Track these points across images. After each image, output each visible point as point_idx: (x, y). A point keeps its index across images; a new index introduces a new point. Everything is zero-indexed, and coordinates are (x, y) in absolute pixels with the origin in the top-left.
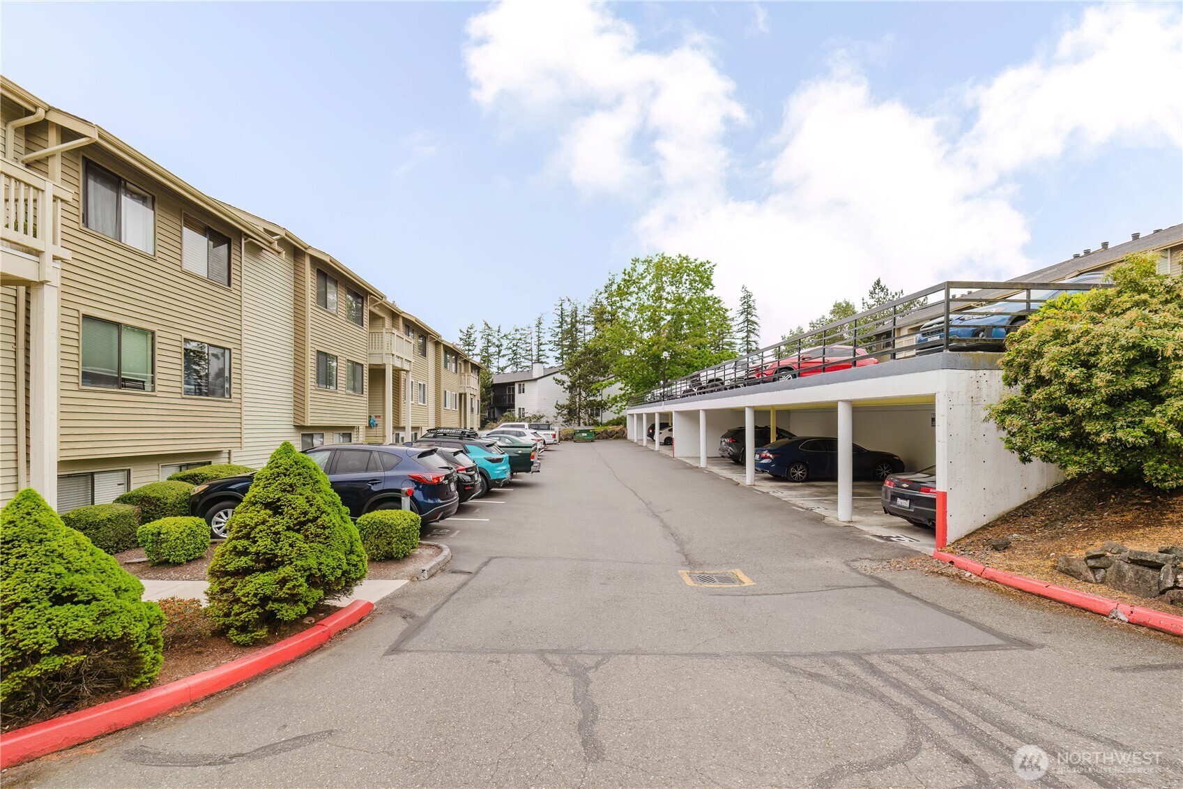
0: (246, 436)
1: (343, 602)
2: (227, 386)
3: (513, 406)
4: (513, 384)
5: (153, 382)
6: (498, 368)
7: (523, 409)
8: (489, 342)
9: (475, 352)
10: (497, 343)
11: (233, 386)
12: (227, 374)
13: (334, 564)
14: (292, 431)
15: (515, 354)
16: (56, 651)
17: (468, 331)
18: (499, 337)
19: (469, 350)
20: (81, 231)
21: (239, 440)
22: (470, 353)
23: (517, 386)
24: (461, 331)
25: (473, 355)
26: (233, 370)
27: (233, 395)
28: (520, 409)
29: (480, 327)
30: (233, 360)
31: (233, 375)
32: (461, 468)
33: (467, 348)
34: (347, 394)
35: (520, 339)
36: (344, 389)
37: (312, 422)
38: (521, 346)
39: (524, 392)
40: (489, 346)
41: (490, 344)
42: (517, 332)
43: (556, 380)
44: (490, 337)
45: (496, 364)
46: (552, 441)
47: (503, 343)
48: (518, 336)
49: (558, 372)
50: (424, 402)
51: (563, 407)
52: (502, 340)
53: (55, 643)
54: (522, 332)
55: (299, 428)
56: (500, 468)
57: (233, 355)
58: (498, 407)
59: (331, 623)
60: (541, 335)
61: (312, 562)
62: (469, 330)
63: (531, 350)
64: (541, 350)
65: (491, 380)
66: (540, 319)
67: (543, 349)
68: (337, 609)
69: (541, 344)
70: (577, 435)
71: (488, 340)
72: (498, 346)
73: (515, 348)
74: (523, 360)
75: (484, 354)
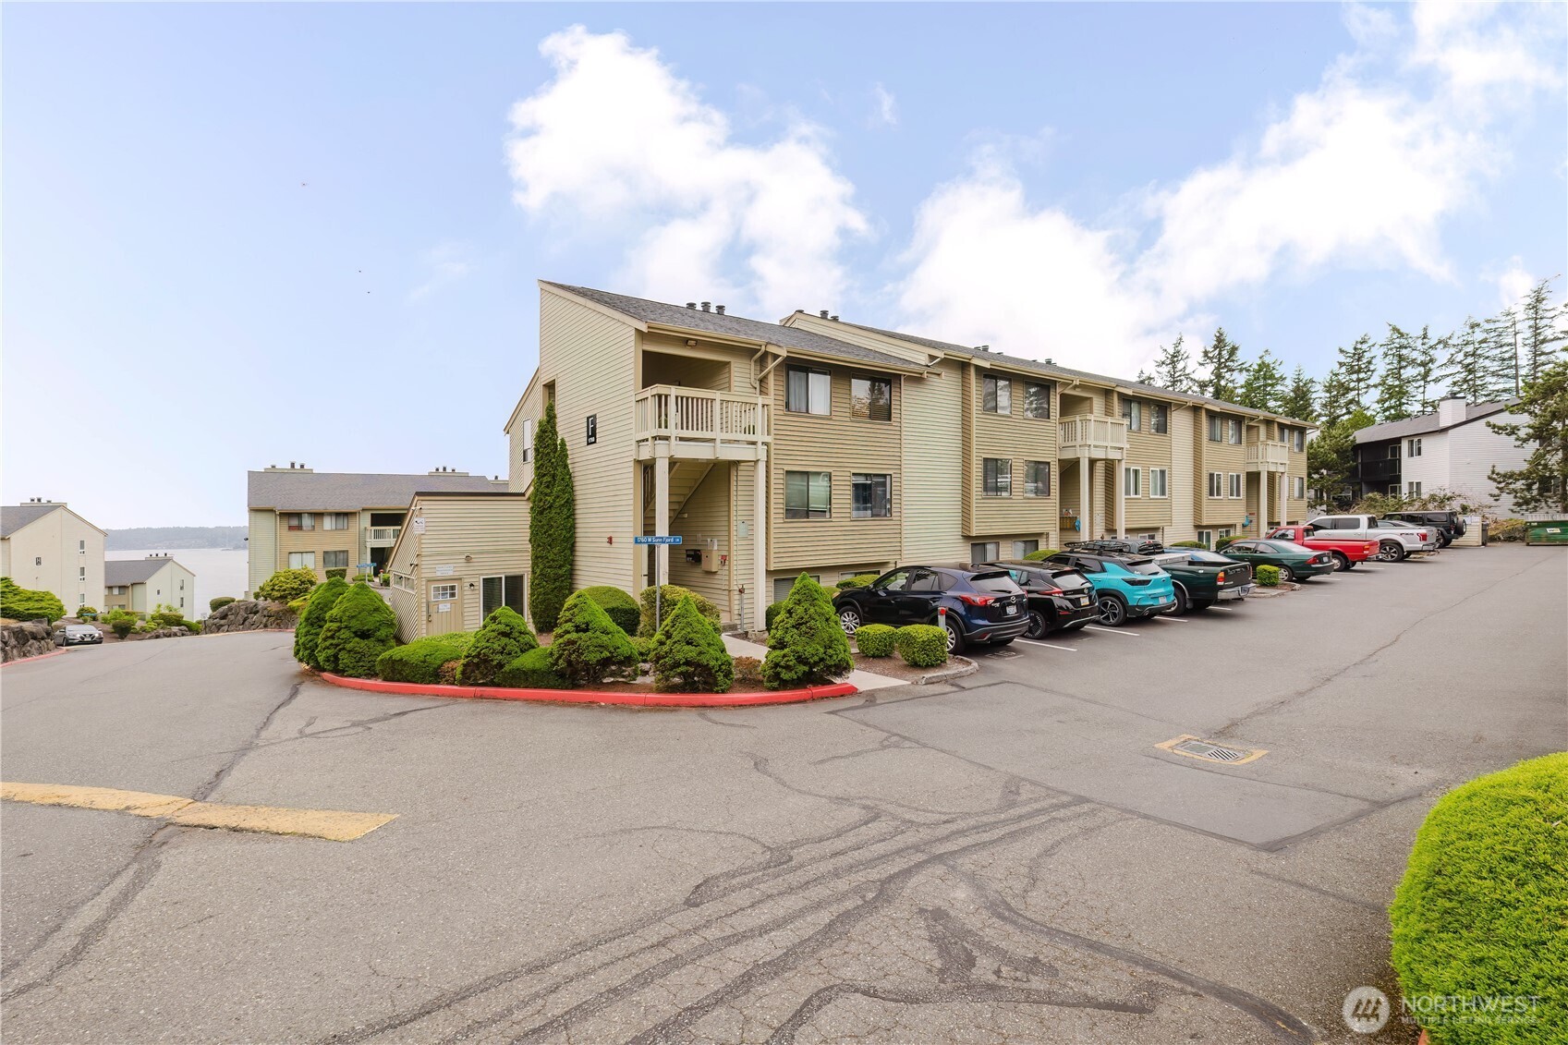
0: (905, 548)
1: (838, 681)
2: (888, 506)
3: (1398, 479)
4: (1398, 440)
5: (830, 512)
6: (1425, 404)
7: (1419, 484)
8: (1401, 358)
9: (1371, 382)
10: (1421, 358)
11: (893, 505)
12: (888, 497)
13: (814, 652)
14: (961, 541)
15: (1471, 372)
16: (684, 664)
17: (1355, 349)
18: (1426, 347)
19: (1359, 380)
20: (785, 415)
21: (899, 553)
22: (1362, 385)
23: (1405, 446)
24: (1341, 351)
25: (1368, 387)
26: (893, 493)
27: (894, 514)
28: (1411, 484)
29: (1381, 335)
30: (893, 484)
31: (893, 497)
32: (1057, 590)
33: (1354, 377)
34: (1025, 499)
35: (1484, 341)
36: (1021, 494)
37: (978, 532)
38: (1489, 354)
39: (1419, 454)
40: (1401, 368)
41: (1404, 364)
42: (1476, 329)
43: (1494, 427)
44: (1404, 352)
45: (1420, 397)
46: (1419, 545)
47: (1436, 357)
48: (1479, 335)
49: (1501, 411)
50: (1163, 493)
51: (1512, 476)
52: (1432, 352)
53: (684, 660)
54: (1487, 326)
55: (967, 538)
56: (1143, 592)
57: (893, 480)
58: (1366, 483)
59: (827, 689)
60: (1541, 323)
61: (799, 648)
62: (1359, 346)
63: (1515, 357)
64: (1543, 353)
65: (1351, 438)
66: (1538, 292)
67: (1547, 350)
68: (833, 683)
69: (1544, 341)
70: (1531, 532)
71: (1400, 356)
72: (1423, 364)
73: (1470, 360)
74: (1489, 379)
75: (1390, 381)
